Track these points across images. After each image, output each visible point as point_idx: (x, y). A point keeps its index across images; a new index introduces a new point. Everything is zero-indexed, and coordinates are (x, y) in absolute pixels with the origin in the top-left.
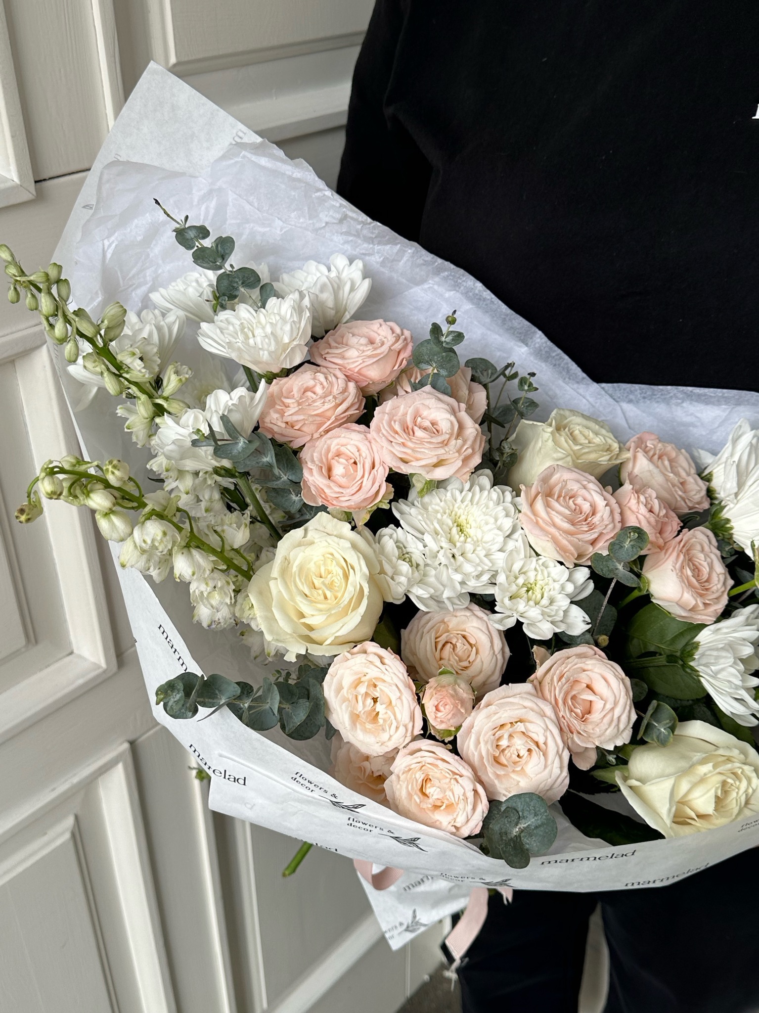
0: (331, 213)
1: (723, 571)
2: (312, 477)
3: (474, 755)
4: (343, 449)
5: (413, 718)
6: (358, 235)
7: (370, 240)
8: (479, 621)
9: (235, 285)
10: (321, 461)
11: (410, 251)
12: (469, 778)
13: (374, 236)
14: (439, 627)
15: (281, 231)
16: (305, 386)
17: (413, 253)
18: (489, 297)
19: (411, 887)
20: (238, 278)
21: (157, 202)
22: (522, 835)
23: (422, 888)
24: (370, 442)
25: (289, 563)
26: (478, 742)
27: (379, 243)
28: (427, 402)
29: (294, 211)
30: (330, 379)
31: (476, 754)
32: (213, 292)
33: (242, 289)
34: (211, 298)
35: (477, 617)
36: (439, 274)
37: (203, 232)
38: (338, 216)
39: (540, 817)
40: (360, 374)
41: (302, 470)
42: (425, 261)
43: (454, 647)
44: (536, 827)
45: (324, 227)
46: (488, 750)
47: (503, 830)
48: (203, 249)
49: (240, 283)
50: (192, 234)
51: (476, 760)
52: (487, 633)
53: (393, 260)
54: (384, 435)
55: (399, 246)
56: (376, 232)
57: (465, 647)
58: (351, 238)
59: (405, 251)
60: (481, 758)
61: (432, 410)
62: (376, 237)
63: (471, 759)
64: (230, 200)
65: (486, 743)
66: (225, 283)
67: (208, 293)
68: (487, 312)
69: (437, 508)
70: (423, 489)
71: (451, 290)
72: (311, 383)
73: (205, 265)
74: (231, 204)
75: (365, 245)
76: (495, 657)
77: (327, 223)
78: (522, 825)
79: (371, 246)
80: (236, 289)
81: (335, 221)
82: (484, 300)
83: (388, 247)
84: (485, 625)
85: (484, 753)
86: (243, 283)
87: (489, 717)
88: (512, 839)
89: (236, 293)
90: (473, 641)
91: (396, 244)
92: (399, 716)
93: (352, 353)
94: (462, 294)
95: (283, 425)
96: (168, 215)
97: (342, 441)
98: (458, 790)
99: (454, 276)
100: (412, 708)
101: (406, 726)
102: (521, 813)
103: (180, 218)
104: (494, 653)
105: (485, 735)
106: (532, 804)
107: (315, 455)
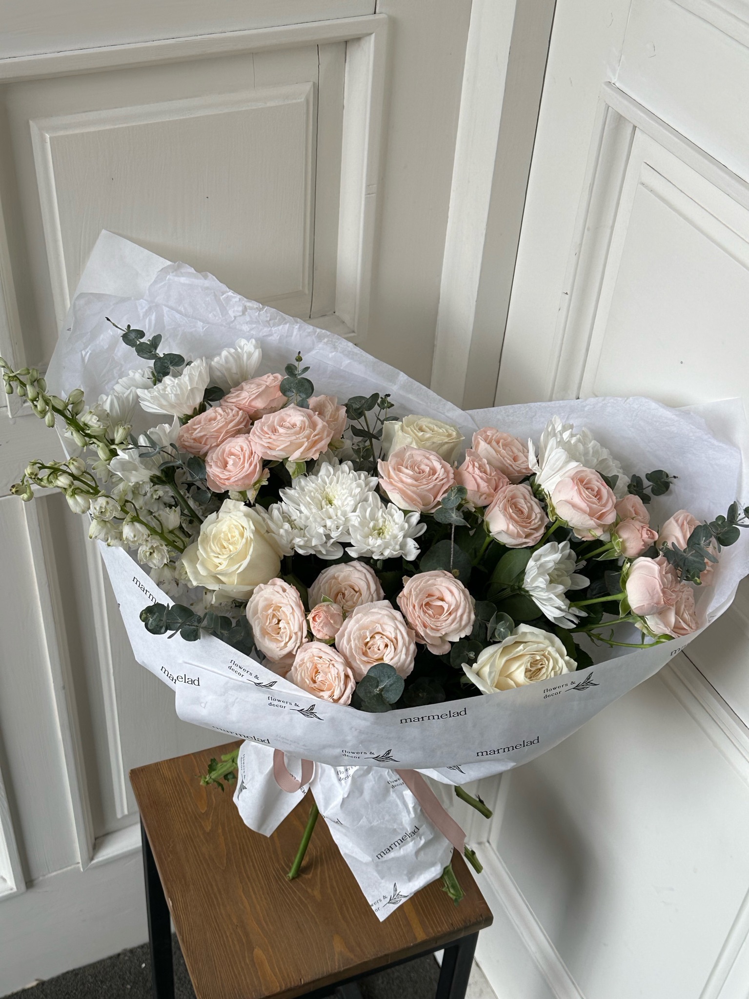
0: (236, 309)
1: (540, 511)
2: (213, 470)
3: (346, 648)
4: (233, 450)
5: (301, 629)
6: (257, 322)
7: (267, 323)
8: (359, 573)
9: (166, 365)
10: (218, 458)
11: (296, 327)
12: (342, 663)
13: (268, 319)
14: (331, 582)
15: (203, 328)
16: (209, 417)
17: (299, 328)
18: (359, 352)
19: (382, 854)
20: (167, 359)
21: (108, 319)
22: (383, 693)
23: (392, 855)
24: (250, 442)
25: (207, 537)
26: (349, 641)
27: (274, 325)
28: (288, 412)
29: (211, 313)
30: (227, 411)
31: (348, 647)
32: (152, 373)
33: (171, 368)
34: (151, 376)
35: (359, 571)
36: (321, 341)
37: (141, 334)
38: (240, 309)
39: (392, 678)
40: (250, 406)
41: (205, 468)
42: (309, 332)
43: (344, 594)
44: (391, 685)
45: (234, 320)
46: (356, 645)
47: (367, 691)
48: (142, 344)
49: (169, 363)
50: (133, 336)
51: (348, 653)
52: (365, 580)
53: (287, 336)
54: (257, 435)
55: (288, 325)
56: (269, 315)
57: (351, 594)
58: (254, 326)
59: (293, 328)
60: (351, 648)
61: (292, 417)
62: (270, 320)
63: (345, 651)
64: (165, 312)
65: (354, 640)
66: (159, 364)
67: (148, 373)
68: (360, 363)
69: (311, 489)
70: (295, 472)
71: (333, 352)
72: (213, 415)
73: (145, 356)
74: (165, 315)
75: (266, 329)
76: (371, 596)
77: (235, 317)
78: (380, 687)
79: (270, 329)
80: (168, 368)
81: (241, 314)
82: (357, 354)
83: (280, 327)
84: (364, 575)
85: (353, 646)
86: (171, 363)
87: (357, 622)
88: (374, 696)
89: (167, 370)
90: (357, 589)
91: (286, 323)
92: (292, 628)
93: (244, 394)
94: (340, 353)
95: (192, 441)
96: (117, 327)
97: (232, 444)
98: (334, 672)
99: (332, 341)
100: (301, 621)
101: (296, 633)
102: (378, 679)
103: (125, 328)
104: (370, 593)
105: (354, 634)
106: (385, 671)
107: (214, 456)
